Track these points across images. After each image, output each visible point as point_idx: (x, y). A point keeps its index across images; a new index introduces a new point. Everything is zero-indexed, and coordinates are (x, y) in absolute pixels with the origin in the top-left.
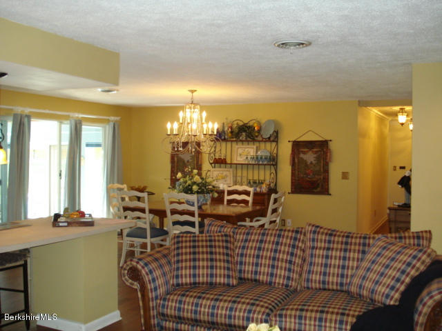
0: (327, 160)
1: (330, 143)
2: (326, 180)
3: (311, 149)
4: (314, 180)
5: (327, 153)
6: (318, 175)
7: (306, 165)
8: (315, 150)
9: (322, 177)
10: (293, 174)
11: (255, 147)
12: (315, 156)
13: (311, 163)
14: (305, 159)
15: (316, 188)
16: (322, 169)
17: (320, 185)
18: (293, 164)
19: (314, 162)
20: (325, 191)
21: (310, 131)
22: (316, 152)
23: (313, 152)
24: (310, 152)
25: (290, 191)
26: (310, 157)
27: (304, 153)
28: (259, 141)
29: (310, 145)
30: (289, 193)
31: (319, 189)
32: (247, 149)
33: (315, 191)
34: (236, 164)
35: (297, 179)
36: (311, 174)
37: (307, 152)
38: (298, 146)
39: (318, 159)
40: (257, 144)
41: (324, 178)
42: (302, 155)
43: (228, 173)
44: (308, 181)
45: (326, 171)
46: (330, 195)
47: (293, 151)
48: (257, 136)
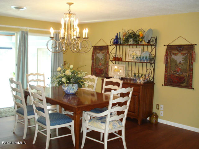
0: (192, 61)
1: (195, 47)
2: (191, 77)
3: (180, 51)
4: (182, 76)
5: (192, 55)
6: (185, 72)
7: (176, 64)
8: (183, 52)
9: (187, 74)
10: (166, 71)
11: (140, 49)
12: (183, 57)
13: (180, 63)
14: (175, 59)
15: (183, 83)
16: (188, 68)
17: (186, 80)
18: (167, 63)
19: (182, 62)
20: (189, 86)
21: (180, 37)
22: (184, 54)
23: (181, 54)
24: (180, 54)
25: (163, 84)
26: (179, 58)
27: (175, 54)
28: (144, 45)
29: (180, 48)
30: (163, 85)
31: (185, 84)
32: (135, 51)
33: (182, 85)
34: (128, 62)
35: (169, 74)
36: (180, 72)
37: (178, 54)
38: (171, 49)
39: (185, 59)
40: (142, 47)
41: (189, 76)
42: (173, 56)
43: (122, 68)
44: (177, 77)
45: (191, 70)
46: (193, 89)
47: (167, 52)
48: (141, 42)
